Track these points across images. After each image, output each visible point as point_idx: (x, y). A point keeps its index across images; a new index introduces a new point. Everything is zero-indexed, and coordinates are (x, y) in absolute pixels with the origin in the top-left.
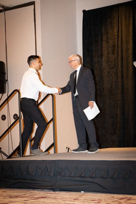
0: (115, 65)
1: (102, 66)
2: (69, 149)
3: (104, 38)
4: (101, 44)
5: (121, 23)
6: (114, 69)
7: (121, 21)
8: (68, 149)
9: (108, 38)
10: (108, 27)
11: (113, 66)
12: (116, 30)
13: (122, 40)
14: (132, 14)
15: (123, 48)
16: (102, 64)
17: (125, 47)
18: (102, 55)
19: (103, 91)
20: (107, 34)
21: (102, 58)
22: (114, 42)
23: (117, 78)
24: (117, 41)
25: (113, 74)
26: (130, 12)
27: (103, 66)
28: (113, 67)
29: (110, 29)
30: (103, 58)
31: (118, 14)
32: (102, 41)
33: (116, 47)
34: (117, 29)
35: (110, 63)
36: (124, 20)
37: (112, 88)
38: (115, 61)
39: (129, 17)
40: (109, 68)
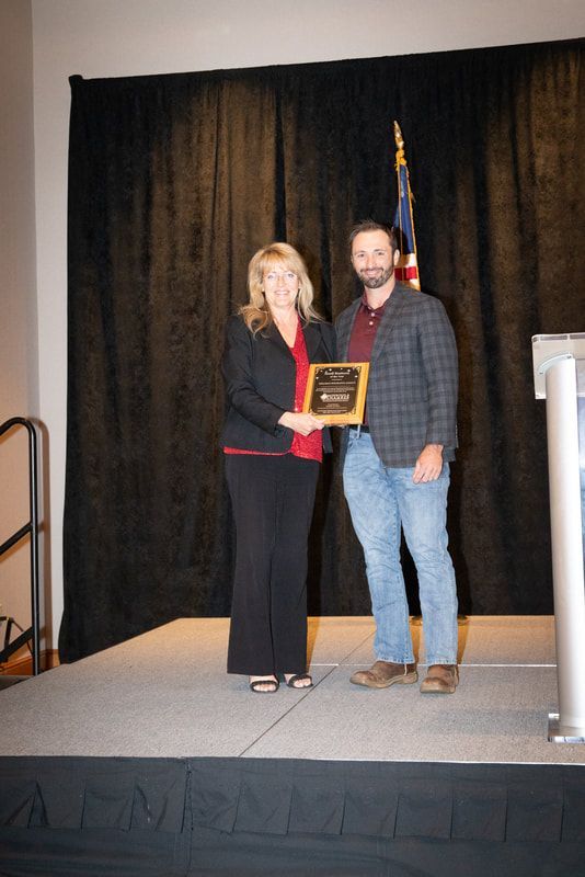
0: (198, 301)
1: (147, 300)
2: (13, 625)
3: (159, 194)
4: (147, 218)
5: (230, 147)
6: (195, 315)
7: (230, 139)
8: (5, 623)
9: (171, 196)
10: (173, 153)
11: (192, 304)
12: (207, 169)
13: (231, 212)
14: (273, 118)
15: (235, 241)
16: (148, 296)
17: (243, 238)
18: (147, 259)
19: (149, 396)
20: (170, 182)
21: (146, 271)
22: (199, 215)
23: (207, 350)
24: (210, 212)
25: (191, 335)
26: (266, 107)
27: (151, 302)
28: (192, 311)
29: (183, 165)
30: (153, 271)
31: (219, 110)
32: (148, 203)
33: (207, 235)
34: (213, 165)
35: (180, 294)
36: (240, 136)
37: (185, 387)
38: (200, 288)
39: (262, 127)
40: (175, 312)
